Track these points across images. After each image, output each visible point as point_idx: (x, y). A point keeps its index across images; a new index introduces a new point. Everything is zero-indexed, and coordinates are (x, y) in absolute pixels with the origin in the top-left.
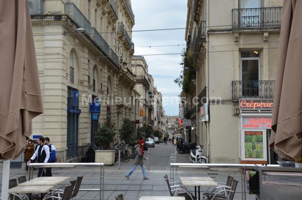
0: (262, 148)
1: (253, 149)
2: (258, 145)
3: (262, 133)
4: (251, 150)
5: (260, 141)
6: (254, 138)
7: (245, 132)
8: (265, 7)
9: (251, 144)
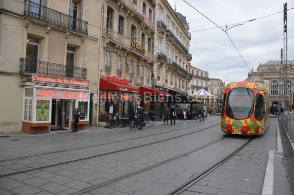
0: (48, 113)
1: (42, 114)
2: (46, 111)
3: (49, 101)
4: (40, 115)
5: (47, 108)
6: (43, 105)
7: (37, 100)
8: (48, 7)
9: (41, 110)
